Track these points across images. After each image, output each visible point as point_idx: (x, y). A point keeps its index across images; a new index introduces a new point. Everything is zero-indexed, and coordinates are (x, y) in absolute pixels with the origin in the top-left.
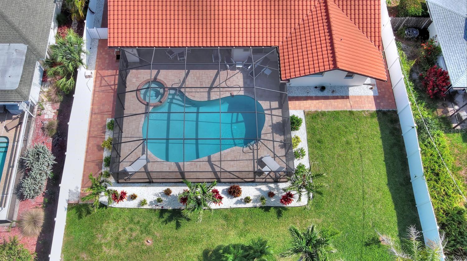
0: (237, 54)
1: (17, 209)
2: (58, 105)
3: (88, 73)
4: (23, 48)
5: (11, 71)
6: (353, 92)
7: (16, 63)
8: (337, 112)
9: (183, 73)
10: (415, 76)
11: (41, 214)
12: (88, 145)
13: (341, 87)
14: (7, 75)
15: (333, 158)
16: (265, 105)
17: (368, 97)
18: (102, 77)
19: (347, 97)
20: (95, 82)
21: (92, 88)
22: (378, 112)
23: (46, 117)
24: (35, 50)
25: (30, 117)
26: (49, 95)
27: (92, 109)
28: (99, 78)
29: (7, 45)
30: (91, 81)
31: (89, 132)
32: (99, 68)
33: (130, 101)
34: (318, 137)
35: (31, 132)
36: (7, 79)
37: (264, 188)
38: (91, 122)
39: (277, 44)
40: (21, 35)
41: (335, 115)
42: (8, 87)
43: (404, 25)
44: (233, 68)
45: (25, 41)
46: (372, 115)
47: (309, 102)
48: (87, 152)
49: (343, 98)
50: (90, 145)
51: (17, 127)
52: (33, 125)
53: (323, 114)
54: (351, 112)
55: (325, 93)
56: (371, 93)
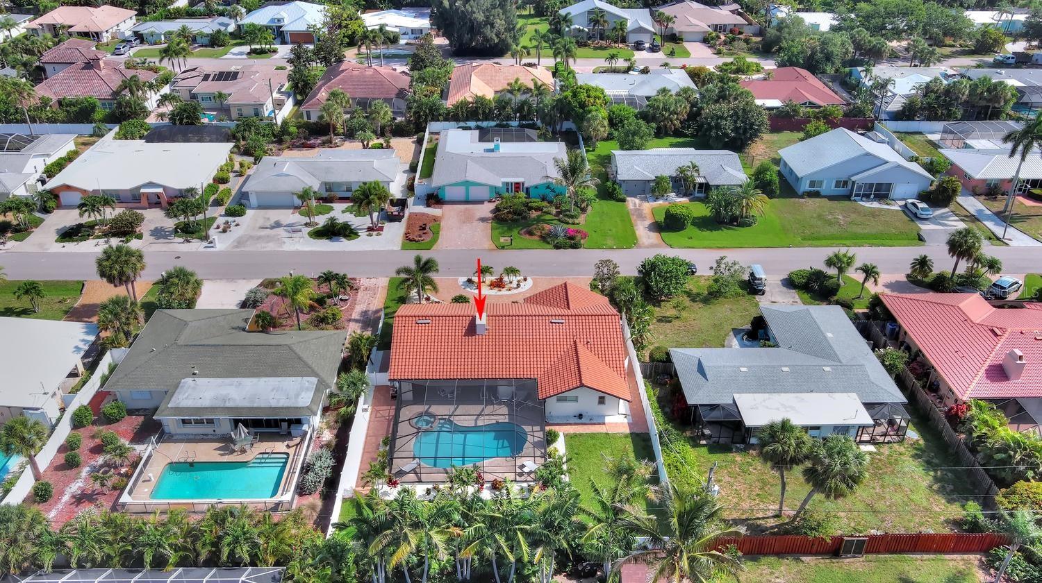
0: (504, 390)
1: (295, 502)
2: (335, 432)
3: (366, 406)
6: (608, 420)
8: (594, 434)
9: (452, 408)
10: (667, 410)
11: (319, 503)
12: (362, 458)
13: (599, 416)
14: (300, 397)
15: (589, 465)
16: (527, 429)
17: (623, 423)
18: (377, 411)
19: (604, 424)
20: (371, 414)
21: (368, 419)
22: (631, 434)
23: (324, 439)
24: (324, 381)
25: (311, 438)
26: (327, 423)
27: (367, 434)
28: (375, 412)
29: (300, 378)
30: (367, 414)
31: (364, 449)
32: (374, 405)
33: (404, 428)
34: (576, 451)
35: (310, 450)
36: (300, 399)
37: (525, 485)
38: (366, 442)
39: (536, 376)
40: (313, 371)
41: (593, 436)
42: (301, 404)
43: (655, 372)
44: (500, 404)
45: (316, 375)
46: (626, 436)
47: (568, 427)
48: (361, 462)
49: (599, 424)
50: (365, 458)
51: (297, 445)
52: (312, 445)
53: (581, 435)
54: (607, 434)
55: (583, 421)
56: (626, 421)
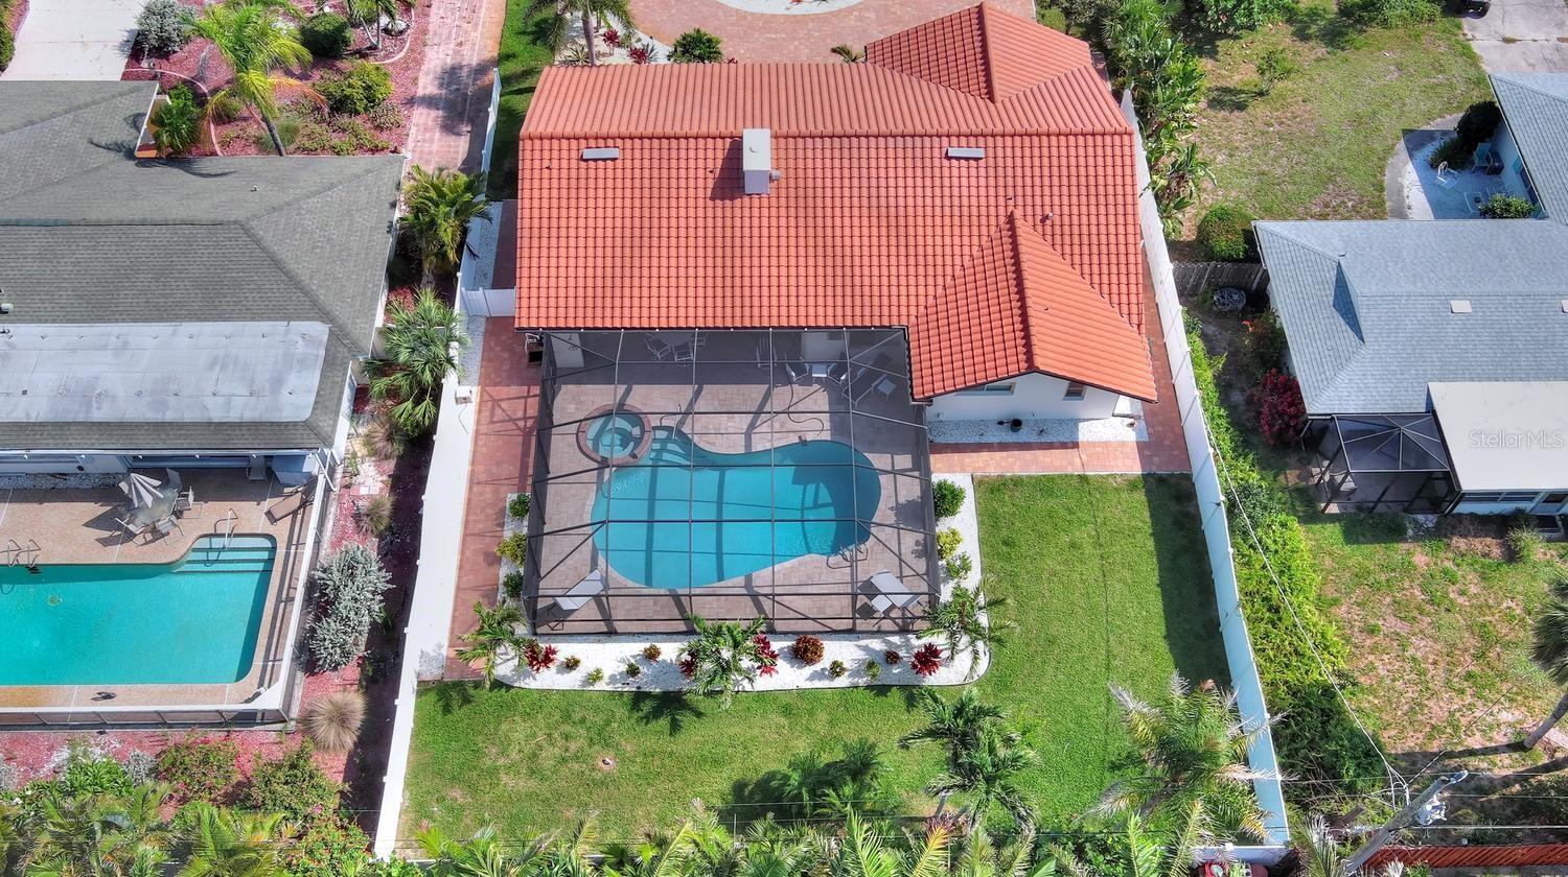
0: (814, 345)
1: (298, 693)
2: (390, 466)
3: (463, 391)
4: (320, 330)
5: (293, 381)
6: (1087, 432)
7: (303, 363)
8: (1051, 479)
9: (688, 391)
10: (1237, 397)
11: (357, 702)
12: (463, 553)
13: (1061, 422)
14: (285, 391)
15: (1038, 578)
16: (880, 461)
17: (1123, 444)
18: (496, 402)
19: (1075, 445)
20: (480, 411)
21: (471, 426)
22: (1146, 477)
23: (363, 491)
24: (346, 335)
25: (328, 490)
26: (368, 440)
27: (472, 473)
28: (489, 403)
29: (281, 325)
30: (470, 411)
31: (466, 523)
32: (486, 381)
33: (563, 453)
34: (1004, 533)
35: (329, 525)
36: (284, 397)
37: (877, 644)
38: (469, 501)
39: (904, 322)
40: (314, 303)
41: (1046, 485)
42: (287, 415)
43: (1209, 282)
44: (807, 381)
45: (324, 315)
46: (1132, 485)
47: (985, 455)
48: (461, 568)
49: (1064, 446)
50: (468, 553)
51: (294, 513)
52: (333, 509)
53: (1017, 482)
54: (1083, 479)
55: (1023, 436)
56: (1131, 436)
